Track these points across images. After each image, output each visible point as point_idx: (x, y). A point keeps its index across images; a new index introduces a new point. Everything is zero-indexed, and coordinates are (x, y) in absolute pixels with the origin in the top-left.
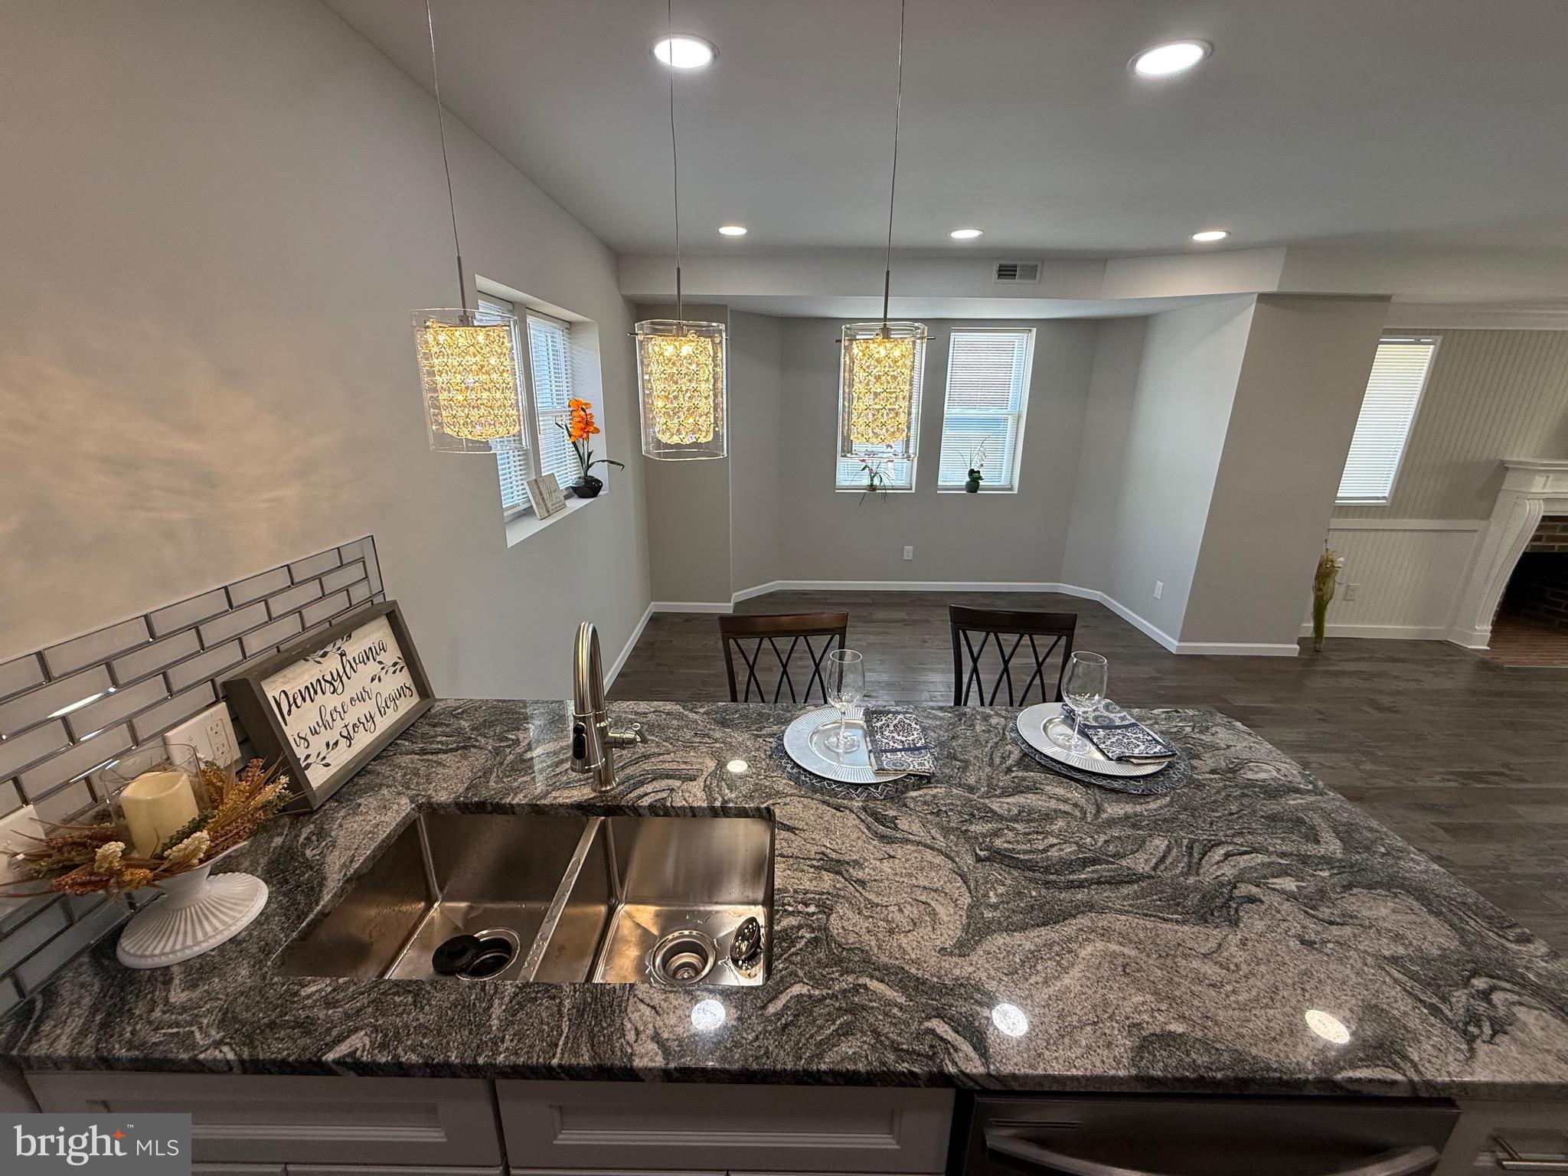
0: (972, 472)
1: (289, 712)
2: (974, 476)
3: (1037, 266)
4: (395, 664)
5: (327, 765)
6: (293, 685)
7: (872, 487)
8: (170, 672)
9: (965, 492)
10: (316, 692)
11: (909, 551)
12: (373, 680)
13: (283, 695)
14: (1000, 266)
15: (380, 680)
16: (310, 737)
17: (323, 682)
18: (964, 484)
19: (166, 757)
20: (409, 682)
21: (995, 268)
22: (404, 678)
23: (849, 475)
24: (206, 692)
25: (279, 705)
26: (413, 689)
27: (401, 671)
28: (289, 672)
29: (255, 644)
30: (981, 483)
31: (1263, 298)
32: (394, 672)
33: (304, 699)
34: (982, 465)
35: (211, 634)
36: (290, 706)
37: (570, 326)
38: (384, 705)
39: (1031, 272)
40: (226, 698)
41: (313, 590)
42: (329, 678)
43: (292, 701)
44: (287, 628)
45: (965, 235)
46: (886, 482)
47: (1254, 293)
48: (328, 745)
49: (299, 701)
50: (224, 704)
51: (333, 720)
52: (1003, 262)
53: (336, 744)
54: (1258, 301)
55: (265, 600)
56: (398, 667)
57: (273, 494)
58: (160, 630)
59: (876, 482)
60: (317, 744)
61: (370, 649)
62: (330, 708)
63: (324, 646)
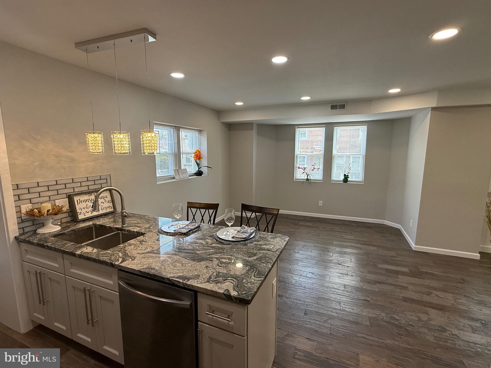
0: (345, 175)
1: (79, 203)
2: (346, 178)
3: (345, 105)
4: (109, 201)
5: (85, 215)
6: (82, 198)
7: (307, 180)
8: (58, 190)
9: (342, 182)
10: (87, 201)
11: (321, 203)
12: (102, 203)
13: (79, 200)
14: (332, 105)
15: (103, 203)
16: (82, 209)
17: (89, 200)
18: (342, 179)
19: (54, 204)
20: (112, 206)
21: (330, 106)
22: (111, 205)
23: (299, 175)
24: (65, 196)
25: (77, 201)
26: (112, 207)
27: (110, 203)
28: (82, 196)
29: (77, 190)
30: (349, 179)
31: (433, 109)
32: (108, 203)
33: (83, 202)
34: (349, 173)
35: (68, 186)
36: (80, 202)
37: (200, 131)
38: (103, 208)
39: (342, 107)
40: (68, 198)
41: (93, 183)
42: (91, 200)
43: (81, 201)
44: (85, 189)
45: (306, 98)
46: (312, 178)
47: (430, 107)
48: (86, 212)
49: (82, 202)
50: (67, 199)
51: (89, 207)
52: (332, 104)
53: (88, 212)
54: (432, 110)
55: (81, 182)
56: (109, 202)
57: (87, 164)
58: (58, 183)
59: (309, 178)
60: (84, 211)
61: (103, 196)
62: (89, 205)
63: (91, 193)
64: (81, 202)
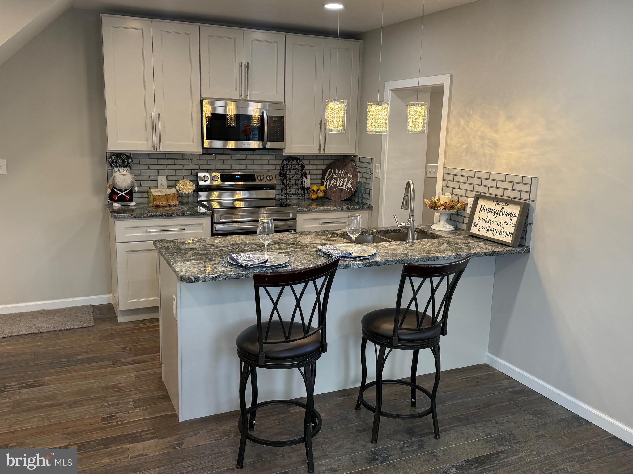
4: (514, 224)
5: (479, 231)
6: (487, 205)
10: (490, 212)
12: (505, 222)
13: (483, 206)
15: (507, 224)
16: (481, 220)
17: (493, 211)
22: (514, 231)
24: (474, 194)
25: (481, 207)
27: (514, 228)
28: (489, 202)
32: (512, 226)
33: (486, 211)
38: (502, 232)
40: (475, 199)
41: (510, 186)
42: (495, 211)
43: (484, 208)
44: (499, 192)
48: (483, 227)
51: (488, 222)
53: (485, 228)
60: (482, 224)
61: (511, 213)
62: (490, 219)
63: (500, 202)
64: (483, 210)
